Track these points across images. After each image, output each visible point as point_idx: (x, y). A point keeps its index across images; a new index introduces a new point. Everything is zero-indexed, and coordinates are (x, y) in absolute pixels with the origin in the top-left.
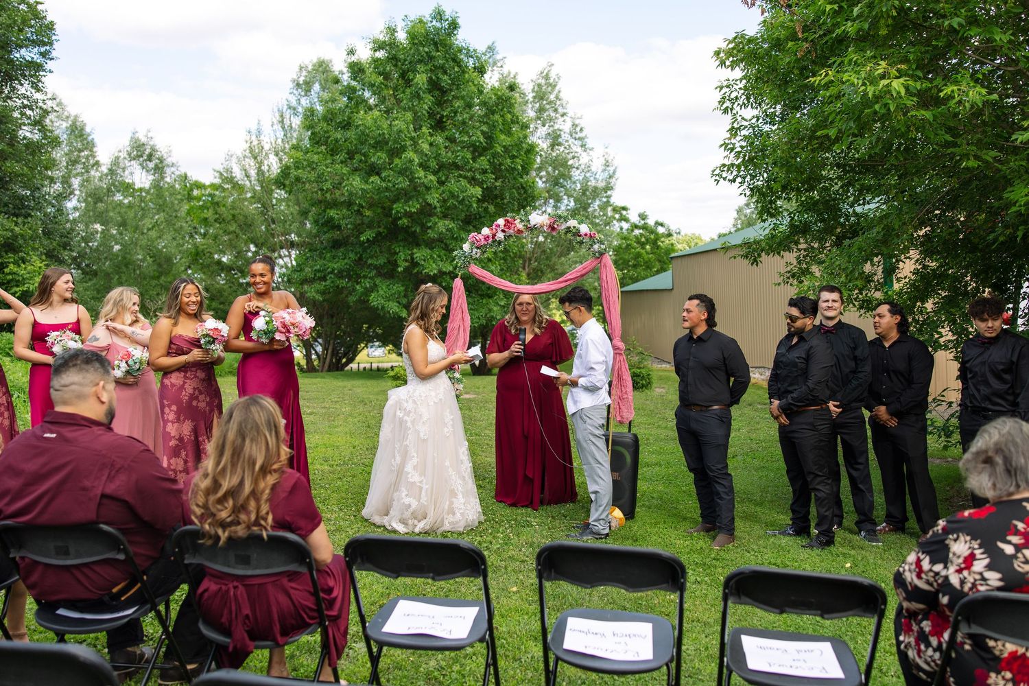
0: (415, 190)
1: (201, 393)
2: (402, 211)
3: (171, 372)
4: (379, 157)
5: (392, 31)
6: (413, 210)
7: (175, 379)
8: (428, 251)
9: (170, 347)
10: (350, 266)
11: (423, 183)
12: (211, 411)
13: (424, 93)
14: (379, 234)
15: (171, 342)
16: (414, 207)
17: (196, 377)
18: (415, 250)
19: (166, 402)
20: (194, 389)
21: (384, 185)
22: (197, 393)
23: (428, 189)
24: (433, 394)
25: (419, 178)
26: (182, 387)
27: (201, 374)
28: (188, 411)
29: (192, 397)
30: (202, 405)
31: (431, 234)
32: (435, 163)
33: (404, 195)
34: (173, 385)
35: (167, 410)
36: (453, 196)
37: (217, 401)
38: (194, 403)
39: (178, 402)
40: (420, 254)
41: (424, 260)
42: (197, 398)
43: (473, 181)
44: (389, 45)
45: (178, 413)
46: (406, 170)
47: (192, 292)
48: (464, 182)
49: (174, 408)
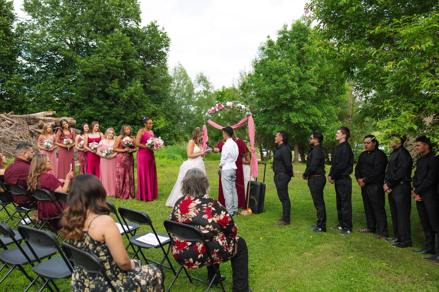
0: (288, 89)
1: (127, 160)
2: (283, 98)
3: (119, 153)
4: (275, 77)
5: (285, 27)
6: (288, 98)
7: (120, 155)
8: (295, 113)
9: (119, 145)
10: (267, 119)
11: (292, 86)
12: (130, 166)
13: (295, 50)
14: (276, 107)
15: (120, 144)
16: (288, 96)
17: (126, 155)
18: (290, 113)
19: (117, 162)
20: (126, 159)
21: (276, 88)
22: (126, 160)
23: (294, 89)
24: (194, 163)
25: (290, 85)
26: (122, 158)
27: (128, 155)
28: (123, 165)
29: (125, 161)
30: (127, 163)
31: (295, 107)
32: (298, 78)
33: (284, 92)
34: (119, 157)
35: (117, 164)
36: (305, 91)
37: (132, 163)
38: (125, 163)
39: (120, 162)
40: (292, 115)
41: (293, 117)
42: (126, 162)
43: (313, 84)
44: (283, 32)
45: (120, 165)
46: (285, 81)
47: (128, 129)
48: (309, 85)
49: (119, 164)
